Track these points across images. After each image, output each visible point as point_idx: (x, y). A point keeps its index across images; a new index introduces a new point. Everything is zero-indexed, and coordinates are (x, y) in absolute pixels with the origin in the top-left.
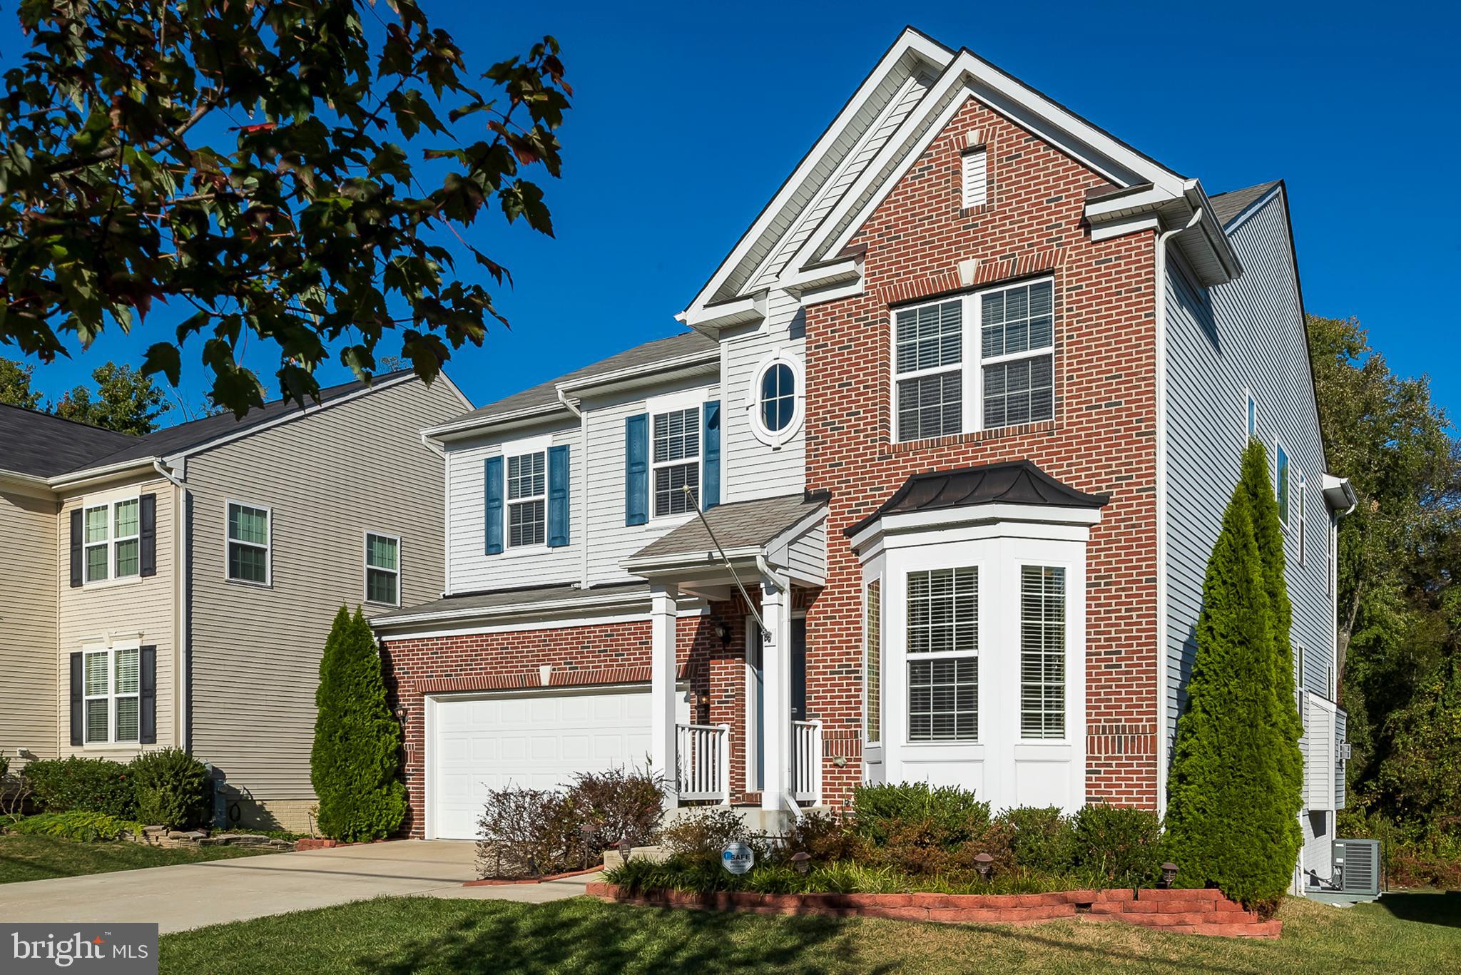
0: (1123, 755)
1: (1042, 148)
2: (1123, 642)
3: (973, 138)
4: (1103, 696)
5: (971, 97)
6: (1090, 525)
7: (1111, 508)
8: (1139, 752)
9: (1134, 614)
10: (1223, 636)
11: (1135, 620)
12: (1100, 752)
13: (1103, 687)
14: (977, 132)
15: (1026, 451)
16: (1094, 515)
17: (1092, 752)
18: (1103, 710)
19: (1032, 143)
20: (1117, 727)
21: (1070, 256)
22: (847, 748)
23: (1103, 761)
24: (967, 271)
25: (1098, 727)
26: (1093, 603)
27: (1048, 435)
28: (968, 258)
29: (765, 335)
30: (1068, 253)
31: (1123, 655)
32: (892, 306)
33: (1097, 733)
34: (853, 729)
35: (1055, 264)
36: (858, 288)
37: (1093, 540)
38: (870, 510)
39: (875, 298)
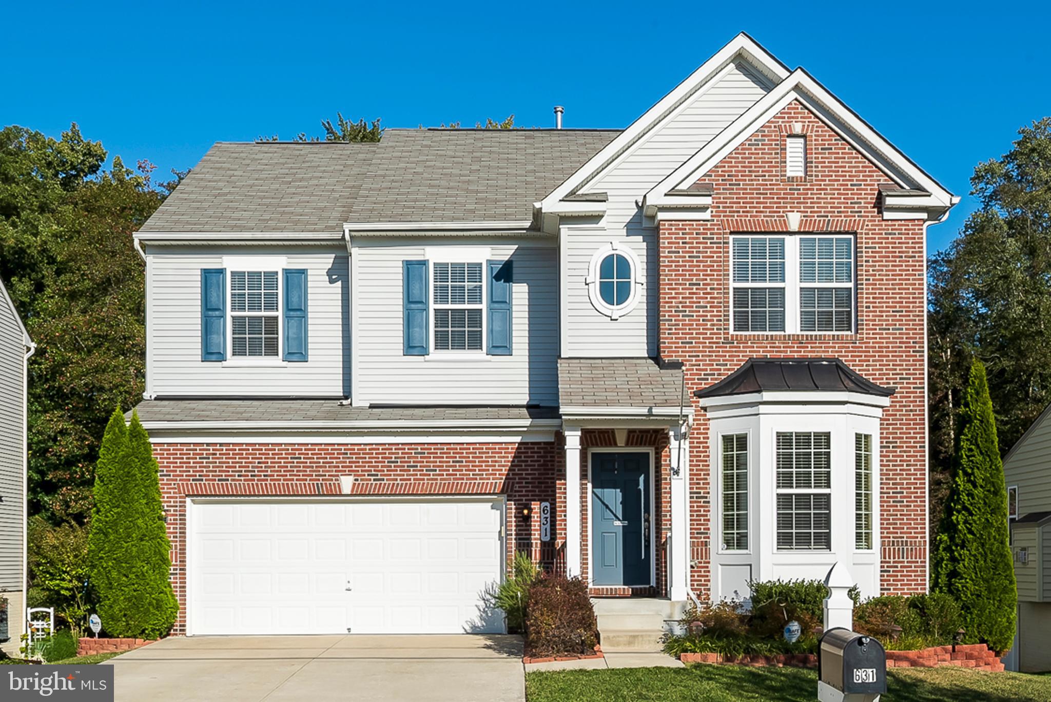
0: (905, 560)
1: (847, 147)
2: (905, 486)
3: (798, 128)
4: (891, 521)
5: (796, 99)
6: (882, 407)
7: (896, 397)
8: (916, 558)
9: (912, 468)
10: (981, 487)
11: (912, 472)
12: (890, 558)
13: (891, 515)
14: (800, 125)
15: (837, 352)
16: (886, 401)
17: (885, 558)
18: (892, 530)
19: (840, 142)
20: (902, 541)
21: (867, 225)
22: (698, 554)
23: (892, 564)
24: (794, 220)
25: (889, 542)
26: (885, 459)
27: (853, 343)
28: (793, 211)
29: (603, 229)
30: (866, 223)
31: (905, 494)
32: (731, 233)
33: (889, 545)
34: (702, 540)
35: (858, 229)
36: (707, 215)
37: (885, 417)
38: (716, 379)
39: (719, 225)
